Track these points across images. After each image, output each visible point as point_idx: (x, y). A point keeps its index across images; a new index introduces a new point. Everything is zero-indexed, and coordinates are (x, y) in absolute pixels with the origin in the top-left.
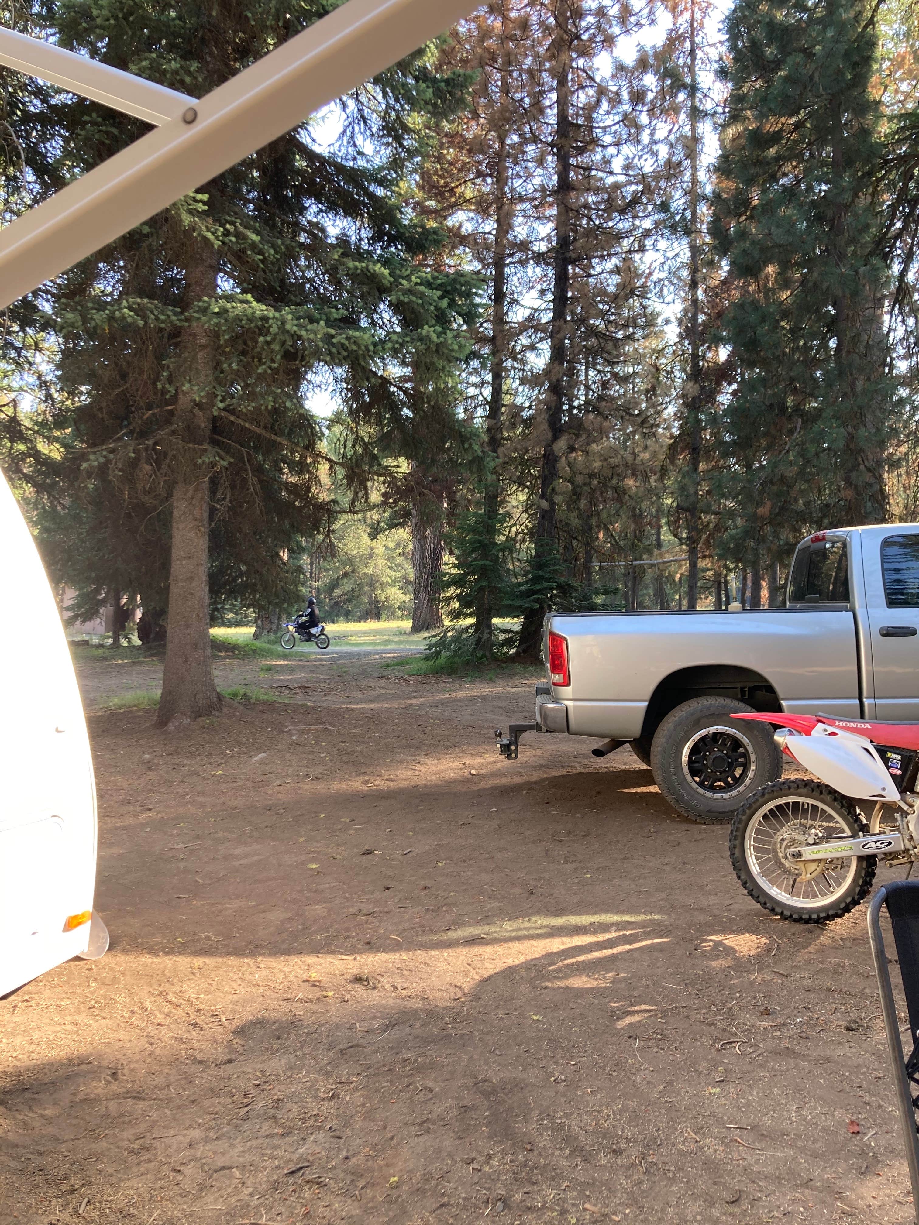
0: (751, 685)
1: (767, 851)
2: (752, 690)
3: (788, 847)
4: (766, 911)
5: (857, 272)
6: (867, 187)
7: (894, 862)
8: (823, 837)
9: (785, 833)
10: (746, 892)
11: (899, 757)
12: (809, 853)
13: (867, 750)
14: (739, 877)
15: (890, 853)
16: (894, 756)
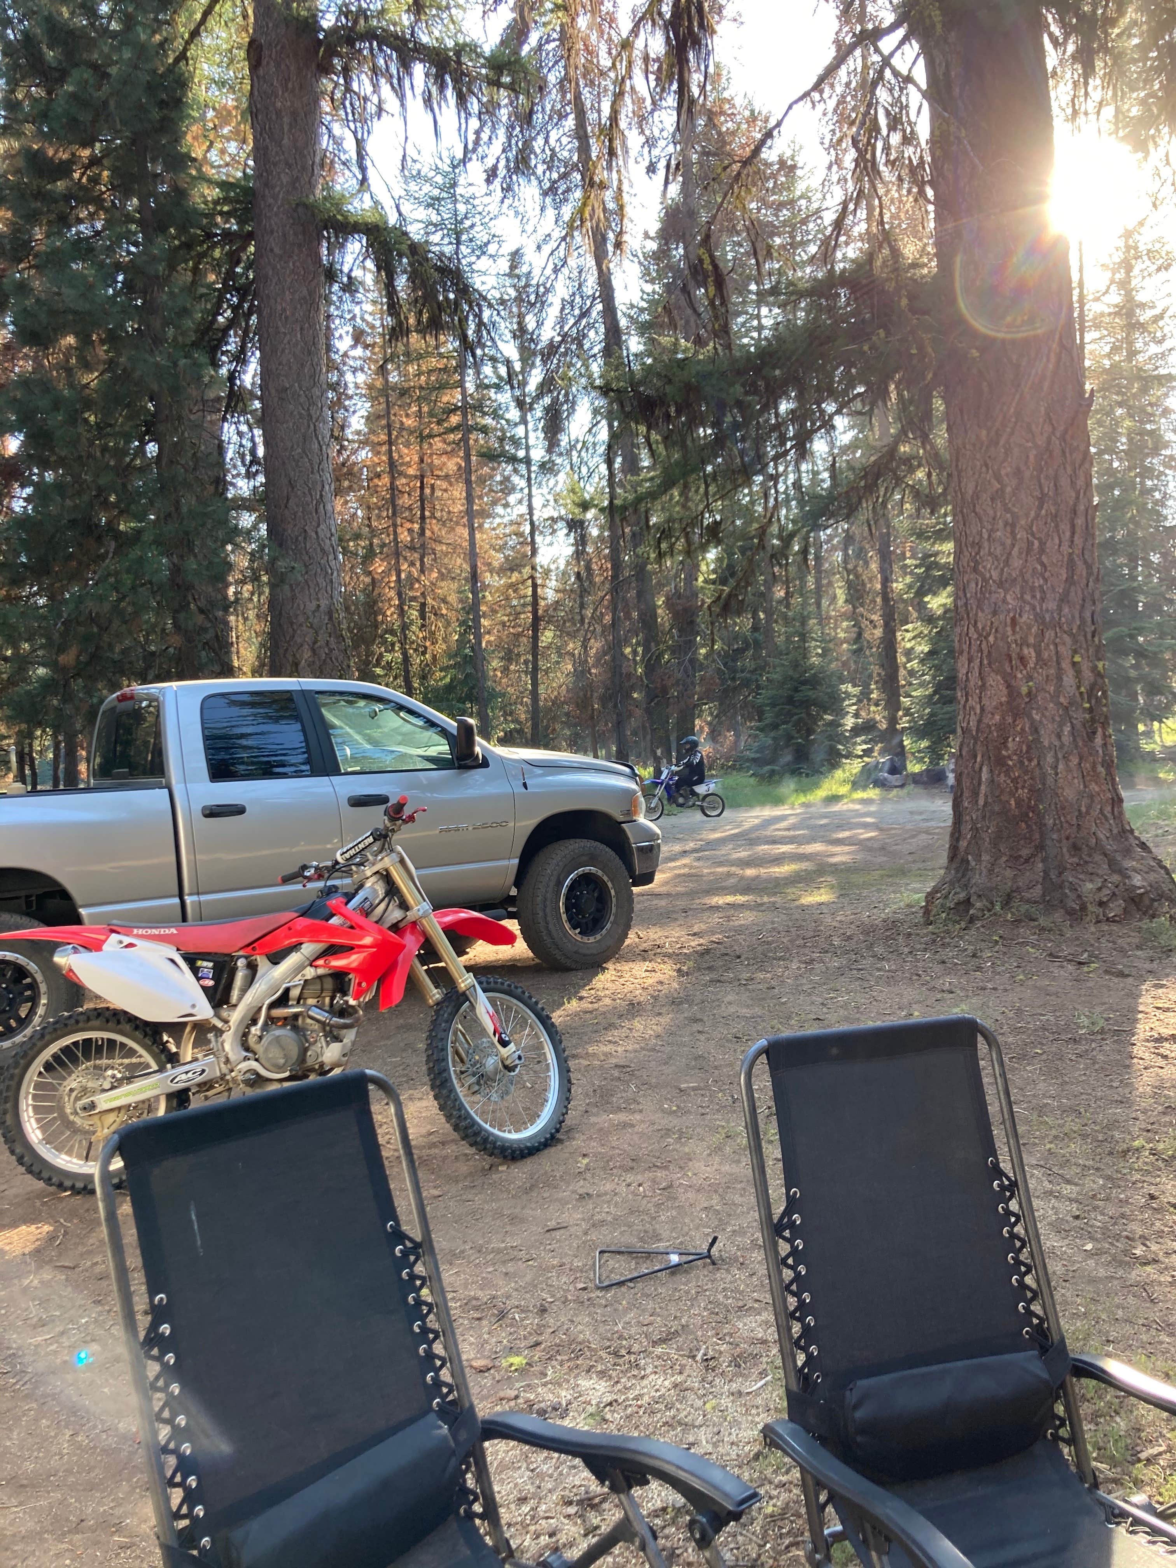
0: (40, 891)
1: (50, 1110)
2: (41, 898)
3: (77, 1099)
4: (52, 1189)
5: (175, 364)
6: (186, 261)
7: (209, 1093)
8: (122, 1079)
9: (76, 1080)
10: (23, 1169)
11: (211, 964)
12: (104, 1101)
13: (172, 961)
14: (12, 1152)
15: (205, 1083)
16: (205, 964)
